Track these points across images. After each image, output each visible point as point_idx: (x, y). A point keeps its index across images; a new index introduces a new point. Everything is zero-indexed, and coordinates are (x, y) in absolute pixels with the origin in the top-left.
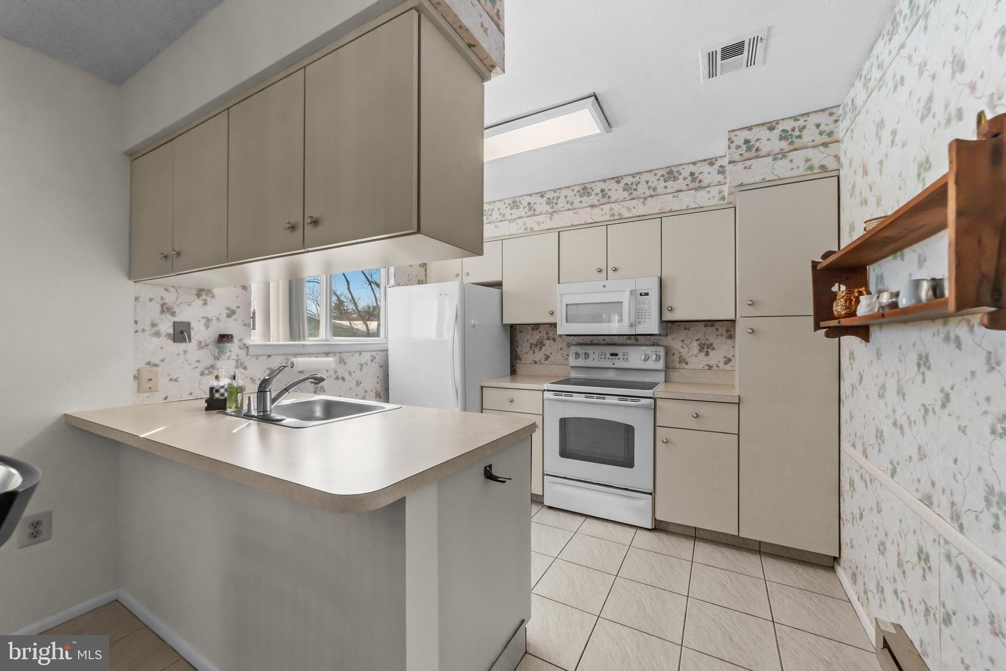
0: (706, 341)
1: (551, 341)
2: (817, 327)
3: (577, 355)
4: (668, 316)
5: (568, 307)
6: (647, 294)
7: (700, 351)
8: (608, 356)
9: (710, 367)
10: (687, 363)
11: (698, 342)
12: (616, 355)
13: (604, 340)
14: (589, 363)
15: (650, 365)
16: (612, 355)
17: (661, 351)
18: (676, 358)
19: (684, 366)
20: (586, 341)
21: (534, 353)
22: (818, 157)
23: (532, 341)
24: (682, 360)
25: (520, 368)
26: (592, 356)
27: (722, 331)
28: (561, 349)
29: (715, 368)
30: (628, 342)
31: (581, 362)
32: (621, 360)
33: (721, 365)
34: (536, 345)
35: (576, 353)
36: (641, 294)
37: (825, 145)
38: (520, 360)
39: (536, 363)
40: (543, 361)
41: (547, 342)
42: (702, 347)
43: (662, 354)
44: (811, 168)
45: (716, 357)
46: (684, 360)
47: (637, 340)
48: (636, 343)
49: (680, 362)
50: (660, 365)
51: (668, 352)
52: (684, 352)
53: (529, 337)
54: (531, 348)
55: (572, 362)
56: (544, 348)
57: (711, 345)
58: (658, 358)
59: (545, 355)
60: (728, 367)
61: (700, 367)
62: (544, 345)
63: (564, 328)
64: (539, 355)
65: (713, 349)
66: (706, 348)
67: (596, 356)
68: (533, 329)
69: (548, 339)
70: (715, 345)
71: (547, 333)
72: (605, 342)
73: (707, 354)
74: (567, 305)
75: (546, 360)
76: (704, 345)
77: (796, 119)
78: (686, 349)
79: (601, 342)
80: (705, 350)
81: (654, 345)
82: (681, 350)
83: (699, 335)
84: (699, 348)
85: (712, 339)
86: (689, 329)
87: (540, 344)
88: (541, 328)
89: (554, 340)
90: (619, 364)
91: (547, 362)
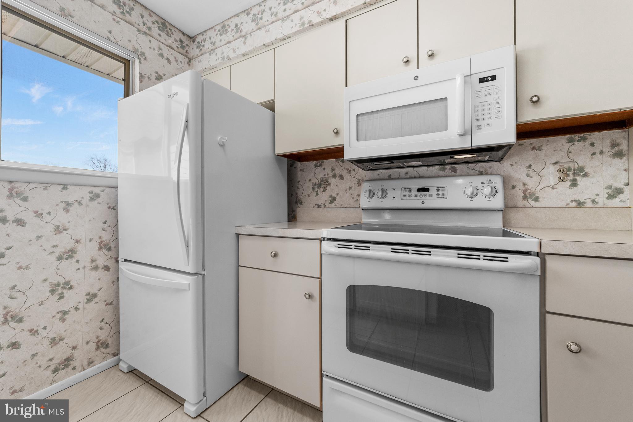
0: (571, 165)
1: (338, 179)
3: (371, 194)
4: (528, 115)
5: (360, 118)
6: (493, 78)
7: (561, 180)
8: (415, 192)
9: (580, 204)
10: (537, 199)
11: (558, 167)
12: (427, 190)
13: (407, 173)
14: (388, 203)
15: (480, 202)
16: (419, 190)
17: (498, 182)
18: (518, 192)
19: (533, 203)
20: (382, 176)
21: (317, 194)
23: (314, 180)
24: (528, 195)
25: (301, 213)
26: (391, 194)
27: (603, 145)
28: (350, 188)
29: (589, 204)
31: (375, 203)
32: (434, 196)
34: (320, 185)
35: (370, 191)
36: (482, 80)
38: (301, 204)
39: (319, 206)
40: (327, 204)
41: (333, 181)
42: (564, 174)
43: (499, 186)
45: (591, 188)
46: (532, 195)
47: (455, 170)
48: (453, 173)
49: (525, 198)
50: (498, 202)
51: (506, 181)
52: (532, 183)
53: (311, 176)
54: (313, 189)
55: (365, 202)
56: (329, 187)
57: (581, 169)
58: (494, 191)
59: (331, 196)
60: (616, 203)
61: (563, 204)
62: (329, 184)
63: (352, 152)
64: (323, 197)
65: (586, 175)
66: (571, 175)
67: (397, 193)
68: (316, 166)
69: (334, 176)
70: (586, 170)
71: (333, 170)
72: (408, 176)
73: (574, 183)
74: (358, 116)
75: (331, 202)
76: (569, 169)
78: (536, 179)
79: (403, 175)
80: (571, 177)
81: (481, 173)
82: (527, 180)
83: (561, 156)
84: (558, 175)
85: (582, 160)
86: (540, 149)
87: (325, 183)
88: (326, 164)
89: (341, 177)
90: (431, 201)
91: (333, 205)
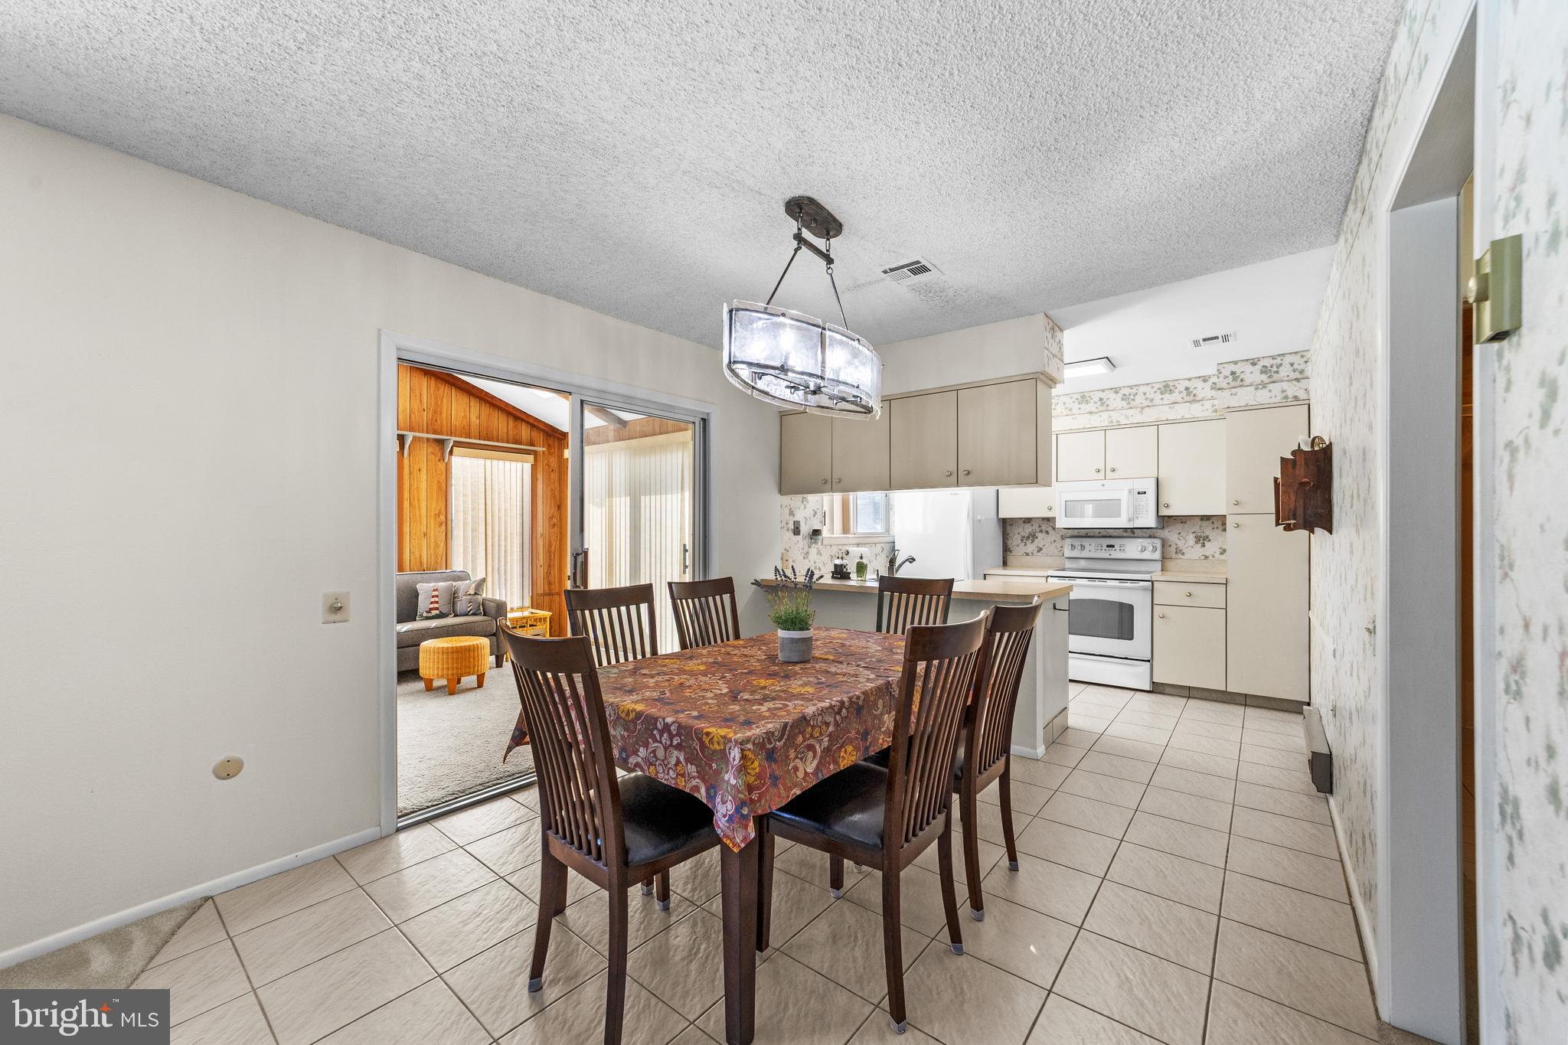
0: (1202, 534)
1: (1044, 534)
2: (1277, 524)
3: (1073, 547)
4: (1164, 512)
5: (1067, 503)
6: (1145, 493)
7: (1196, 543)
8: (1105, 547)
9: (1206, 557)
10: (1183, 554)
11: (1194, 535)
12: (1113, 546)
13: (1099, 533)
14: (1085, 554)
15: (1146, 555)
16: (1108, 546)
17: (1158, 543)
18: (1173, 549)
19: (1182, 556)
20: (1081, 534)
21: (1025, 545)
22: (1292, 390)
23: (1023, 534)
24: (1178, 551)
25: (1011, 559)
26: (1087, 547)
27: (1218, 524)
28: (1055, 541)
29: (1211, 558)
30: (1124, 534)
31: (1076, 553)
32: (1118, 550)
33: (1217, 555)
34: (1028, 538)
35: (1072, 545)
36: (1139, 493)
37: (1297, 380)
38: (1011, 552)
39: (1027, 554)
40: (1035, 553)
41: (1039, 535)
42: (1198, 539)
43: (1159, 545)
44: (1286, 397)
45: (1211, 548)
46: (1180, 551)
47: (1133, 533)
48: (1132, 535)
49: (1176, 553)
50: (1157, 555)
51: (1164, 544)
52: (1181, 543)
53: (1020, 530)
54: (1022, 540)
55: (1068, 553)
56: (1036, 540)
57: (1207, 537)
58: (1155, 549)
59: (1038, 547)
60: (1223, 557)
61: (1197, 557)
62: (1037, 538)
63: (1061, 523)
64: (1031, 547)
65: (1210, 540)
66: (1202, 540)
67: (1092, 548)
68: (1024, 522)
69: (1041, 531)
70: (1210, 537)
71: (1040, 527)
72: (1100, 535)
73: (1203, 545)
74: (1066, 501)
75: (1038, 551)
76: (1201, 537)
77: (1274, 358)
78: (1183, 541)
79: (1097, 534)
80: (1202, 541)
81: (1150, 537)
82: (1178, 542)
83: (1196, 528)
84: (1195, 539)
85: (1208, 532)
86: (1185, 523)
87: (1032, 537)
88: (1033, 522)
89: (1047, 532)
90: (1116, 554)
91: (1040, 554)
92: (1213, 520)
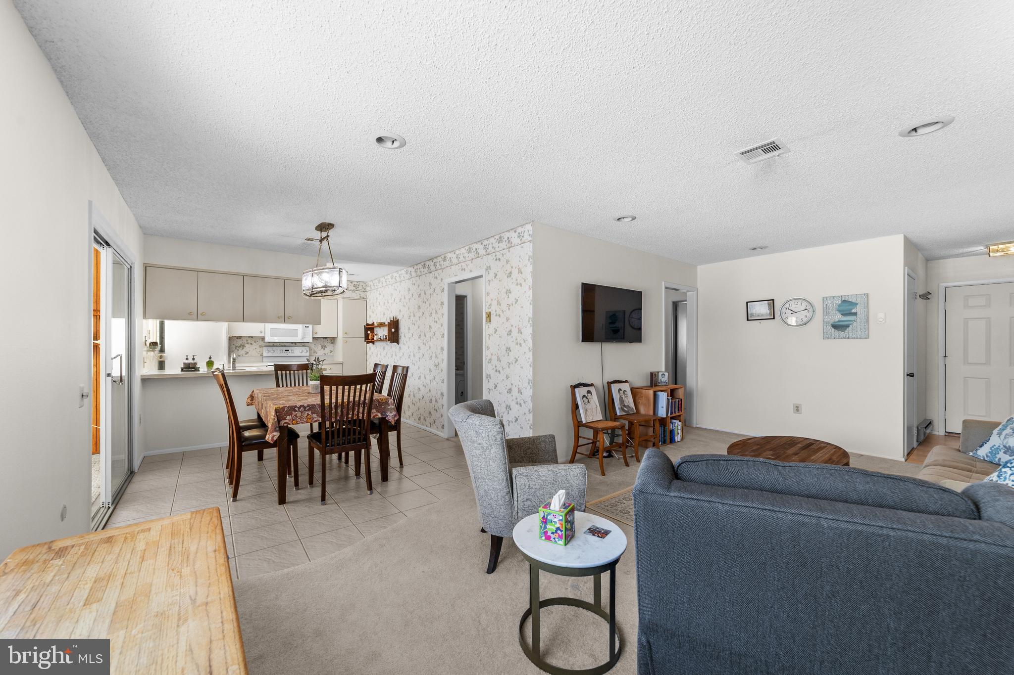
0: (324, 345)
1: (249, 345)
2: (365, 341)
4: (316, 336)
6: (308, 327)
8: (284, 351)
9: (325, 354)
11: (321, 345)
12: (288, 351)
13: (280, 344)
14: (275, 355)
15: (303, 354)
16: (286, 350)
17: (308, 348)
18: (313, 351)
20: (270, 345)
22: (363, 295)
23: (236, 345)
26: (275, 351)
27: (329, 341)
28: (256, 348)
29: (327, 354)
30: (292, 345)
31: (270, 354)
32: (291, 352)
33: (329, 353)
34: (241, 346)
35: (268, 350)
36: (306, 327)
37: (364, 291)
39: (239, 356)
40: (244, 355)
41: (247, 345)
43: (308, 350)
44: (361, 297)
45: (327, 350)
46: (316, 352)
47: (296, 344)
49: (314, 353)
50: (308, 354)
51: (310, 348)
52: (316, 349)
54: (236, 348)
55: (265, 354)
56: (245, 348)
57: (326, 346)
58: (307, 351)
60: (331, 354)
63: (267, 340)
64: (241, 352)
66: (323, 347)
67: (278, 351)
68: (237, 338)
69: (248, 343)
71: (247, 341)
73: (324, 349)
74: (271, 329)
75: (246, 354)
77: (357, 282)
79: (278, 345)
81: (303, 346)
83: (321, 342)
84: (321, 347)
85: (326, 344)
86: (317, 340)
88: (243, 338)
89: (251, 344)
90: (290, 354)
91: (247, 355)
92: (328, 339)
